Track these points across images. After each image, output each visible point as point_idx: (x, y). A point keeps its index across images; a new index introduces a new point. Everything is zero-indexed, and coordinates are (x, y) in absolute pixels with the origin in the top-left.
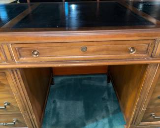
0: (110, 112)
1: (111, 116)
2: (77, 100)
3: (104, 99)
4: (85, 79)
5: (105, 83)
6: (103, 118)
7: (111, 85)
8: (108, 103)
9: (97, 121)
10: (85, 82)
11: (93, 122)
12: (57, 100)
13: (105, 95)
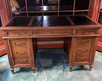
0: (64, 63)
1: (64, 64)
2: (49, 59)
3: (61, 58)
4: (53, 50)
5: (63, 52)
6: (61, 65)
7: (65, 53)
8: (64, 60)
9: (58, 66)
10: (53, 52)
11: (56, 66)
12: (39, 59)
13: (63, 57)
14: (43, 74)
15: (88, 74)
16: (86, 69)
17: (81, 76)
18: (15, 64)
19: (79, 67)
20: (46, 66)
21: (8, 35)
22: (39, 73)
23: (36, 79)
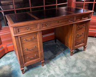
0: (62, 50)
1: (63, 52)
3: (57, 48)
6: (61, 53)
8: (60, 48)
11: (58, 55)
13: (57, 46)
14: (52, 64)
15: (85, 54)
16: (81, 51)
17: (81, 56)
18: (25, 63)
19: (76, 51)
20: (49, 57)
21: (19, 32)
22: (47, 65)
23: (49, 70)
